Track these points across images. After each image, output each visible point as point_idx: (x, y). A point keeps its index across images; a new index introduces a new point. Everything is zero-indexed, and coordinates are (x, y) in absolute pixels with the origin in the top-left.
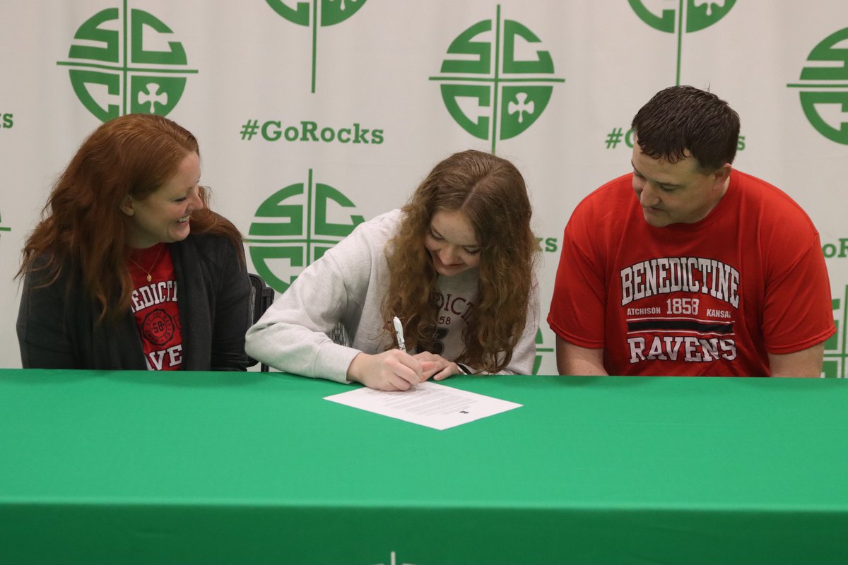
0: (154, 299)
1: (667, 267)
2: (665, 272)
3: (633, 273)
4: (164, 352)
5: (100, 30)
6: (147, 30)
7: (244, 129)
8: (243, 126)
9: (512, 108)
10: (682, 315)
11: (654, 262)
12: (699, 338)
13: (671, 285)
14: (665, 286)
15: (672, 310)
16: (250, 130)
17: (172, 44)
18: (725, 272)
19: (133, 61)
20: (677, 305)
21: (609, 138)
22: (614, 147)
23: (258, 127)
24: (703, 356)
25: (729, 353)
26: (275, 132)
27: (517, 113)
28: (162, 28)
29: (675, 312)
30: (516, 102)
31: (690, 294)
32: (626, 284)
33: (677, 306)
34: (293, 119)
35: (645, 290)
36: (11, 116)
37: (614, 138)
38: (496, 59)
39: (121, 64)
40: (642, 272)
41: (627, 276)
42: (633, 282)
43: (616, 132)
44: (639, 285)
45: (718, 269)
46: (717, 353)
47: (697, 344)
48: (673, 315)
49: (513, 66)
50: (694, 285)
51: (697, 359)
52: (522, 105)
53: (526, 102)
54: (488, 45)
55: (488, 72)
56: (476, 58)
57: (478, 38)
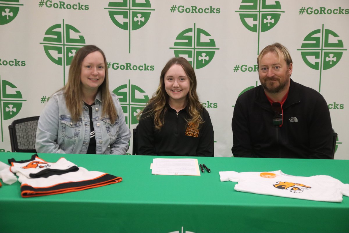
5: (54, 32)
6: (71, 31)
9: (200, 58)
19: (67, 42)
21: (235, 68)
22: (237, 71)
23: (111, 65)
26: (117, 67)
27: (202, 60)
30: (202, 56)
36: (24, 62)
38: (194, 41)
39: (62, 43)
43: (237, 66)
49: (200, 44)
53: (206, 56)
54: (191, 37)
55: (191, 46)
56: (187, 41)
57: (187, 34)
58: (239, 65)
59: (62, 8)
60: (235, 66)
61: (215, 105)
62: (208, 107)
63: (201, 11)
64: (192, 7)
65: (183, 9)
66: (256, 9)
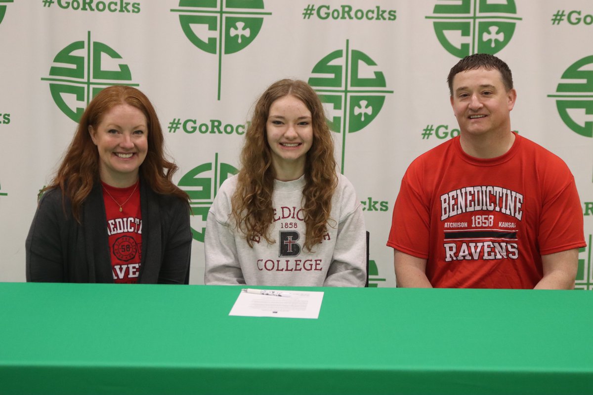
0: (124, 229)
1: (472, 193)
2: (471, 196)
3: (449, 197)
4: (126, 266)
5: (72, 56)
6: (104, 56)
7: (170, 125)
8: (170, 123)
9: (357, 111)
10: (482, 227)
11: (463, 190)
12: (493, 242)
13: (475, 206)
14: (471, 206)
15: (475, 224)
16: (175, 126)
17: (121, 66)
18: (512, 196)
19: (94, 78)
20: (479, 220)
21: (424, 132)
23: (180, 124)
24: (495, 255)
25: (514, 254)
26: (192, 127)
27: (360, 114)
28: (114, 55)
29: (477, 225)
30: (360, 107)
31: (488, 212)
32: (444, 205)
33: (479, 222)
34: (204, 119)
35: (457, 209)
36: (9, 115)
37: (428, 132)
38: (346, 77)
39: (85, 80)
40: (455, 197)
41: (445, 200)
42: (449, 204)
43: (429, 128)
44: (453, 205)
45: (507, 195)
46: (505, 254)
47: (492, 246)
48: (476, 227)
49: (357, 82)
50: (490, 205)
51: (492, 257)
52: (364, 109)
53: (367, 107)
54: (340, 67)
55: (340, 86)
56: (332, 76)
57: (333, 63)
58: (432, 126)
60: (426, 128)
61: (384, 206)
62: (370, 209)
63: (362, 15)
64: (343, 7)
65: (327, 11)
66: (468, 12)
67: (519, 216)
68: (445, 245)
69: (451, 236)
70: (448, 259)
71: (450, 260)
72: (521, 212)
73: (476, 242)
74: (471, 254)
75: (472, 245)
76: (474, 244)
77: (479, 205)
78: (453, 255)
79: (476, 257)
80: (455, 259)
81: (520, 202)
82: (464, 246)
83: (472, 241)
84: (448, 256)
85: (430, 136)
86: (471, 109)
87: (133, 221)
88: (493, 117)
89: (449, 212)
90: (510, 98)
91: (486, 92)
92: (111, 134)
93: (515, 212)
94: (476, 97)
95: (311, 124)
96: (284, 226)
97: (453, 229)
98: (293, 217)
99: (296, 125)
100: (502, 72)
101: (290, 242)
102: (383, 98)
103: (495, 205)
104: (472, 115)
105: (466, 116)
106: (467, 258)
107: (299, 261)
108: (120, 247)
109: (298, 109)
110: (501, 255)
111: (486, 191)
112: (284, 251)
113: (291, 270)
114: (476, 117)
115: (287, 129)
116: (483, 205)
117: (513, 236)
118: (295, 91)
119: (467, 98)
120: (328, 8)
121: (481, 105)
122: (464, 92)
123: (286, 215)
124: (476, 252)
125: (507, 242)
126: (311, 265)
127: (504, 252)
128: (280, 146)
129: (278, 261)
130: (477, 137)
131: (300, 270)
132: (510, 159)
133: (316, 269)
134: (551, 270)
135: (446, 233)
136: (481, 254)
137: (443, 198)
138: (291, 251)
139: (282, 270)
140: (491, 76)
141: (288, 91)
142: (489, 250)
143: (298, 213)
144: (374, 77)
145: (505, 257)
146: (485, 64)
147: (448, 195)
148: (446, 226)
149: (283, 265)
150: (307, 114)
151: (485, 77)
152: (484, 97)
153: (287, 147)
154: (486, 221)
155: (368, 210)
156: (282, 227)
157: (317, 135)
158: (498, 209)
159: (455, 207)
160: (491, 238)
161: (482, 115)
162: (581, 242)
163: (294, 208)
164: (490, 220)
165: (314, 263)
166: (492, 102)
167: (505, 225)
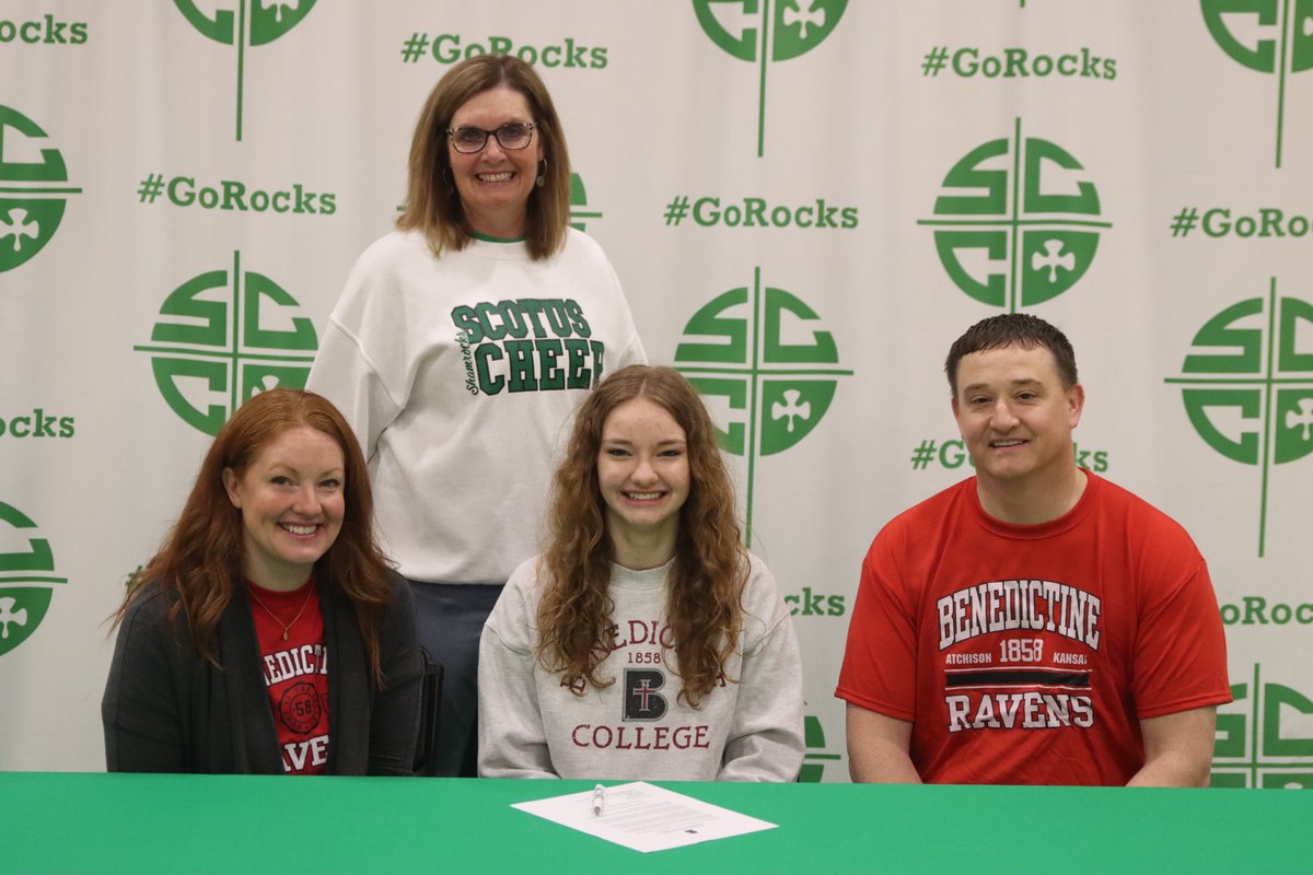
0: (295, 669)
1: (1001, 594)
2: (998, 601)
3: (954, 603)
4: (306, 744)
5: (198, 302)
6: (265, 301)
9: (778, 412)
10: (1021, 663)
11: (983, 589)
12: (1043, 693)
13: (1005, 619)
14: (997, 620)
15: (1007, 656)
18: (1079, 600)
19: (247, 344)
20: (1015, 649)
21: (916, 455)
22: (924, 467)
24: (1047, 720)
25: (1084, 717)
27: (785, 418)
28: (284, 299)
29: (1012, 659)
30: (784, 403)
31: (1031, 633)
32: (945, 619)
33: (1015, 652)
35: (971, 627)
37: (924, 455)
38: (754, 342)
39: (229, 349)
40: (967, 602)
41: (946, 608)
42: (954, 616)
43: (927, 446)
44: (963, 619)
45: (1069, 597)
46: (1067, 717)
47: (1040, 701)
48: (1009, 663)
49: (778, 352)
50: (1037, 619)
51: (1041, 724)
52: (792, 407)
53: (799, 403)
54: (743, 323)
55: (743, 360)
56: (726, 340)
57: (728, 313)
58: (933, 442)
59: (231, 208)
60: (919, 447)
61: (836, 605)
62: (807, 612)
63: (785, 217)
64: (749, 202)
65: (715, 209)
66: (1003, 211)
67: (1093, 642)
68: (948, 699)
69: (959, 680)
70: (955, 727)
71: (959, 728)
72: (1097, 633)
73: (1010, 693)
74: (998, 717)
75: (1002, 699)
76: (1006, 697)
77: (1013, 618)
78: (963, 719)
79: (1009, 723)
80: (967, 726)
81: (1094, 613)
82: (986, 701)
83: (1002, 692)
84: (954, 720)
85: (929, 463)
86: (995, 430)
87: (311, 652)
88: (1039, 443)
89: (955, 633)
90: (1071, 402)
91: (1025, 393)
92: (276, 486)
93: (1085, 633)
94: (1004, 405)
95: (685, 454)
96: (634, 659)
97: (962, 666)
98: (653, 642)
99: (655, 458)
100: (1055, 352)
101: (645, 691)
102: (833, 384)
103: (1046, 620)
104: (997, 441)
105: (987, 441)
106: (991, 724)
107: (663, 729)
108: (294, 706)
109: (659, 425)
110: (1058, 719)
111: (1028, 590)
112: (633, 709)
113: (647, 747)
114: (1005, 444)
115: (637, 465)
116: (1021, 618)
117: (1081, 680)
118: (652, 389)
119: (986, 407)
120: (716, 203)
121: (1015, 421)
122: (980, 395)
123: (639, 636)
124: (1008, 713)
125: (1070, 694)
126: (688, 737)
127: (1064, 714)
128: (623, 498)
129: (621, 729)
130: (1010, 483)
131: (667, 747)
132: (1078, 525)
133: (697, 745)
134: (1158, 752)
135: (949, 676)
136: (1019, 717)
137: (942, 604)
138: (647, 709)
139: (629, 747)
140: (1033, 361)
141: (637, 388)
142: (1035, 708)
143: (662, 632)
144: (812, 342)
145: (1067, 724)
146: (1020, 338)
147: (953, 597)
148: (948, 661)
149: (630, 736)
150: (677, 434)
151: (1022, 364)
152: (1021, 403)
153: (638, 500)
154: (1029, 650)
155: (804, 613)
156: (630, 662)
157: (699, 475)
158: (1051, 626)
159: (967, 622)
160: (1039, 686)
161: (1018, 440)
162: (1218, 692)
163: (655, 624)
164: (1036, 649)
165: (693, 733)
166: (1037, 413)
167: (1067, 658)
